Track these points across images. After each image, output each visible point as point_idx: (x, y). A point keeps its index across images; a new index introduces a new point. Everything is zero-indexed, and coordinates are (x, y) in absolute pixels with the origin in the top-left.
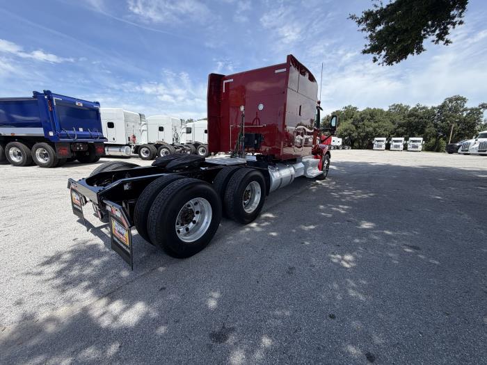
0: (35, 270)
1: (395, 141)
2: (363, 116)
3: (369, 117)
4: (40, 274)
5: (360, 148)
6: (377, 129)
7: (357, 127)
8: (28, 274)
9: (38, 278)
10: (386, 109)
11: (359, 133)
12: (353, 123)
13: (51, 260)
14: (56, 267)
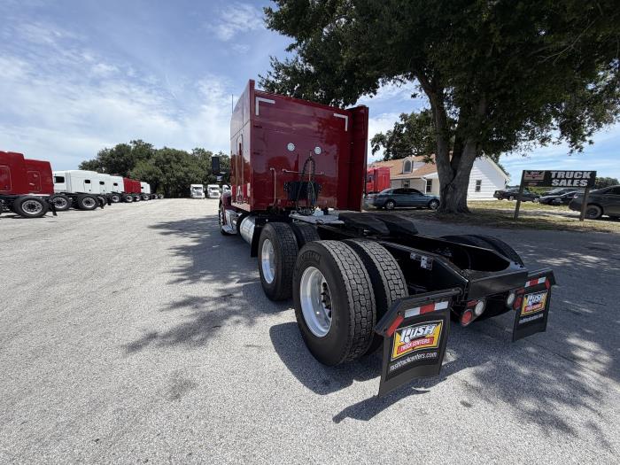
0: (592, 437)
1: (213, 189)
2: (168, 157)
3: (174, 159)
4: (592, 426)
5: (175, 196)
6: (189, 174)
7: (164, 172)
8: (606, 445)
9: (602, 425)
10: (190, 152)
11: (168, 178)
12: (156, 165)
13: (551, 423)
14: (564, 411)
